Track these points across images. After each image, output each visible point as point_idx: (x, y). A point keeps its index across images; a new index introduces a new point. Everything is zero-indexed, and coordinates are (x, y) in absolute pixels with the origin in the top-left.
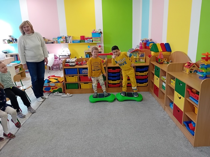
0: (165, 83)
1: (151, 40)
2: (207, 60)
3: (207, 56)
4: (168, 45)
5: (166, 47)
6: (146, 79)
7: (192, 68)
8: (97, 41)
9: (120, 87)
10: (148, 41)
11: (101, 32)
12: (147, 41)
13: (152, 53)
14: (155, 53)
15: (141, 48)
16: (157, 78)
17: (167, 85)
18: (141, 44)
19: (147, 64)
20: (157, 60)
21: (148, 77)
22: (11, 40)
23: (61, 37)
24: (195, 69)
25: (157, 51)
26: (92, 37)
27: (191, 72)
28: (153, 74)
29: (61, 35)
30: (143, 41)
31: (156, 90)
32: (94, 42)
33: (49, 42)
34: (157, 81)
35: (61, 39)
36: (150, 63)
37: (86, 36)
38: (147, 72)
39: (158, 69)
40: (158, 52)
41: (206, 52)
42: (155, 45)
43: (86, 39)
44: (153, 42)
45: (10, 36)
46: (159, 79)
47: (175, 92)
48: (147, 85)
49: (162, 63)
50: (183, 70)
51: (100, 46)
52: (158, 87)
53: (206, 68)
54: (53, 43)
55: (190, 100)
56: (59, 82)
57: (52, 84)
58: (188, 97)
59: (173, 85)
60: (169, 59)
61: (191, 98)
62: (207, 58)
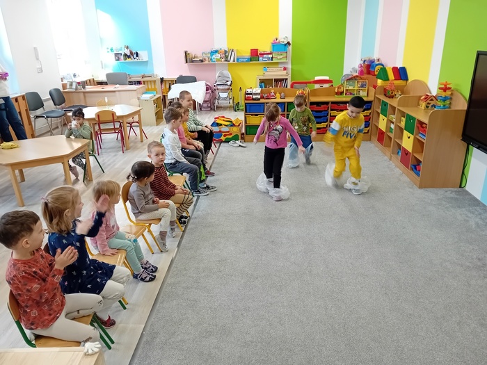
0: (393, 123)
1: (378, 60)
2: (445, 91)
3: (445, 85)
4: (403, 69)
5: (401, 73)
6: (368, 122)
7: (428, 101)
8: (280, 59)
10: (374, 62)
11: (289, 43)
12: (372, 62)
13: (380, 82)
14: (383, 82)
15: (361, 72)
16: (384, 117)
17: (395, 128)
18: (361, 66)
19: (371, 98)
20: (385, 92)
21: (370, 120)
22: (128, 54)
23: (216, 51)
24: (432, 103)
25: (386, 78)
26: (272, 50)
27: (427, 107)
28: (378, 114)
29: (216, 47)
30: (364, 61)
31: (381, 137)
32: (274, 61)
33: (195, 59)
34: (382, 124)
35: (217, 55)
36: (375, 97)
37: (261, 50)
38: (370, 111)
39: (385, 104)
40: (388, 80)
41: (444, 82)
42: (384, 70)
43: (261, 54)
44: (382, 65)
46: (386, 119)
47: (405, 132)
48: (368, 131)
49: (392, 97)
50: (419, 105)
51: (285, 69)
52: (384, 130)
53: (444, 101)
54: (202, 61)
55: (420, 137)
56: (234, 125)
57: (224, 129)
58: (417, 134)
59: (403, 124)
60: (403, 91)
61: (420, 135)
62: (445, 89)
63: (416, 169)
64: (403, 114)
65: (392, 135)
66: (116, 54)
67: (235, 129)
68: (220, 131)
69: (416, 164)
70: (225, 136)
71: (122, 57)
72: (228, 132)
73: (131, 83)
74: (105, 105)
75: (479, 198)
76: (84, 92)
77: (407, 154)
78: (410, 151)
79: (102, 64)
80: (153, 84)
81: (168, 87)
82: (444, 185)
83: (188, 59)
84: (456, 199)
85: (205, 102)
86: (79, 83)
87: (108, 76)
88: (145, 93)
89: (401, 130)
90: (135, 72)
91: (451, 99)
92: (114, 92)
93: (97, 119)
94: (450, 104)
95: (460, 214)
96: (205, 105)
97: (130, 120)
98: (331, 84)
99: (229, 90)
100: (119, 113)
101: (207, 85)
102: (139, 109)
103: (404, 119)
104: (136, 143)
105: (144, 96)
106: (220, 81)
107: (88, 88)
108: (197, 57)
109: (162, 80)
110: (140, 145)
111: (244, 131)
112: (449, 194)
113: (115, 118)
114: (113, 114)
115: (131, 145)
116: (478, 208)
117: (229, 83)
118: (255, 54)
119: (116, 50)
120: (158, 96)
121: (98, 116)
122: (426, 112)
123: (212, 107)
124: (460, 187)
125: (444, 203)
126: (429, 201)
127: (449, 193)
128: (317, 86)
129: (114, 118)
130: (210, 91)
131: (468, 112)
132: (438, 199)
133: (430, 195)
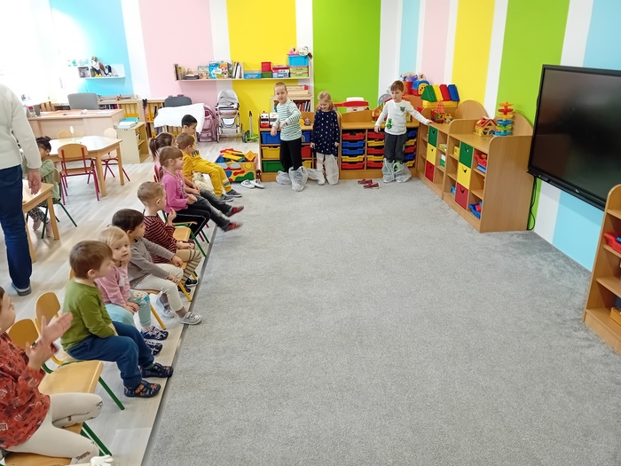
0: (444, 154)
1: (422, 77)
2: (505, 113)
3: (506, 107)
4: (453, 88)
5: (450, 92)
6: (412, 153)
7: (486, 127)
8: (300, 75)
9: (363, 168)
10: (416, 79)
11: (310, 55)
12: (414, 78)
13: (425, 103)
14: (430, 104)
16: (433, 147)
17: (447, 159)
19: (415, 125)
20: (433, 116)
21: (415, 150)
22: (98, 69)
23: (217, 65)
24: (491, 128)
25: (434, 100)
26: (288, 64)
27: (485, 133)
28: (426, 144)
29: (216, 60)
30: (405, 78)
31: (430, 171)
32: (293, 77)
33: (189, 75)
34: (431, 155)
35: (218, 69)
37: (275, 64)
38: (415, 140)
39: (434, 131)
40: (436, 101)
41: (504, 102)
42: (430, 88)
43: (274, 69)
44: (427, 83)
45: (96, 60)
46: (435, 149)
47: (460, 164)
48: (414, 164)
49: (442, 122)
50: (474, 131)
51: (306, 88)
52: (433, 163)
53: (505, 125)
54: (198, 77)
55: (479, 170)
56: (246, 160)
57: (234, 165)
58: (475, 167)
59: (457, 155)
60: (454, 114)
61: (479, 167)
62: (506, 111)
63: (475, 209)
64: (457, 143)
65: (443, 169)
66: (81, 69)
67: (248, 166)
68: (229, 169)
69: (474, 203)
70: (235, 174)
71: (89, 73)
72: (240, 169)
73: (102, 107)
74: (70, 136)
75: (551, 242)
76: (39, 121)
77: (463, 192)
78: (467, 187)
79: (61, 82)
80: (132, 107)
81: (153, 111)
82: (509, 227)
83: (180, 74)
84: (525, 244)
85: (204, 130)
86: (31, 108)
87: (71, 97)
88: (124, 120)
89: (455, 163)
90: (108, 92)
91: (513, 123)
92: (81, 119)
93: (61, 156)
94: (512, 129)
95: (530, 262)
96: (205, 135)
97: (106, 156)
98: (366, 107)
99: (235, 114)
100: (90, 148)
101: (205, 108)
102: (117, 141)
103: (458, 149)
104: (114, 186)
105: (122, 123)
106: (222, 103)
107: (45, 115)
108: (191, 73)
109: (145, 102)
110: (120, 189)
111: (259, 168)
112: (515, 239)
113: (86, 154)
114: (83, 149)
115: (108, 190)
116: (550, 254)
117: (235, 106)
118: (267, 69)
119: (80, 63)
120: (140, 124)
121: (63, 151)
122: (484, 140)
123: (214, 137)
124: (528, 229)
125: (511, 249)
126: (494, 248)
127: (516, 237)
128: (349, 110)
129: (84, 154)
130: (210, 116)
131: (534, 138)
132: (504, 245)
133: (494, 240)
